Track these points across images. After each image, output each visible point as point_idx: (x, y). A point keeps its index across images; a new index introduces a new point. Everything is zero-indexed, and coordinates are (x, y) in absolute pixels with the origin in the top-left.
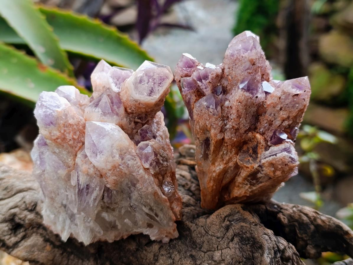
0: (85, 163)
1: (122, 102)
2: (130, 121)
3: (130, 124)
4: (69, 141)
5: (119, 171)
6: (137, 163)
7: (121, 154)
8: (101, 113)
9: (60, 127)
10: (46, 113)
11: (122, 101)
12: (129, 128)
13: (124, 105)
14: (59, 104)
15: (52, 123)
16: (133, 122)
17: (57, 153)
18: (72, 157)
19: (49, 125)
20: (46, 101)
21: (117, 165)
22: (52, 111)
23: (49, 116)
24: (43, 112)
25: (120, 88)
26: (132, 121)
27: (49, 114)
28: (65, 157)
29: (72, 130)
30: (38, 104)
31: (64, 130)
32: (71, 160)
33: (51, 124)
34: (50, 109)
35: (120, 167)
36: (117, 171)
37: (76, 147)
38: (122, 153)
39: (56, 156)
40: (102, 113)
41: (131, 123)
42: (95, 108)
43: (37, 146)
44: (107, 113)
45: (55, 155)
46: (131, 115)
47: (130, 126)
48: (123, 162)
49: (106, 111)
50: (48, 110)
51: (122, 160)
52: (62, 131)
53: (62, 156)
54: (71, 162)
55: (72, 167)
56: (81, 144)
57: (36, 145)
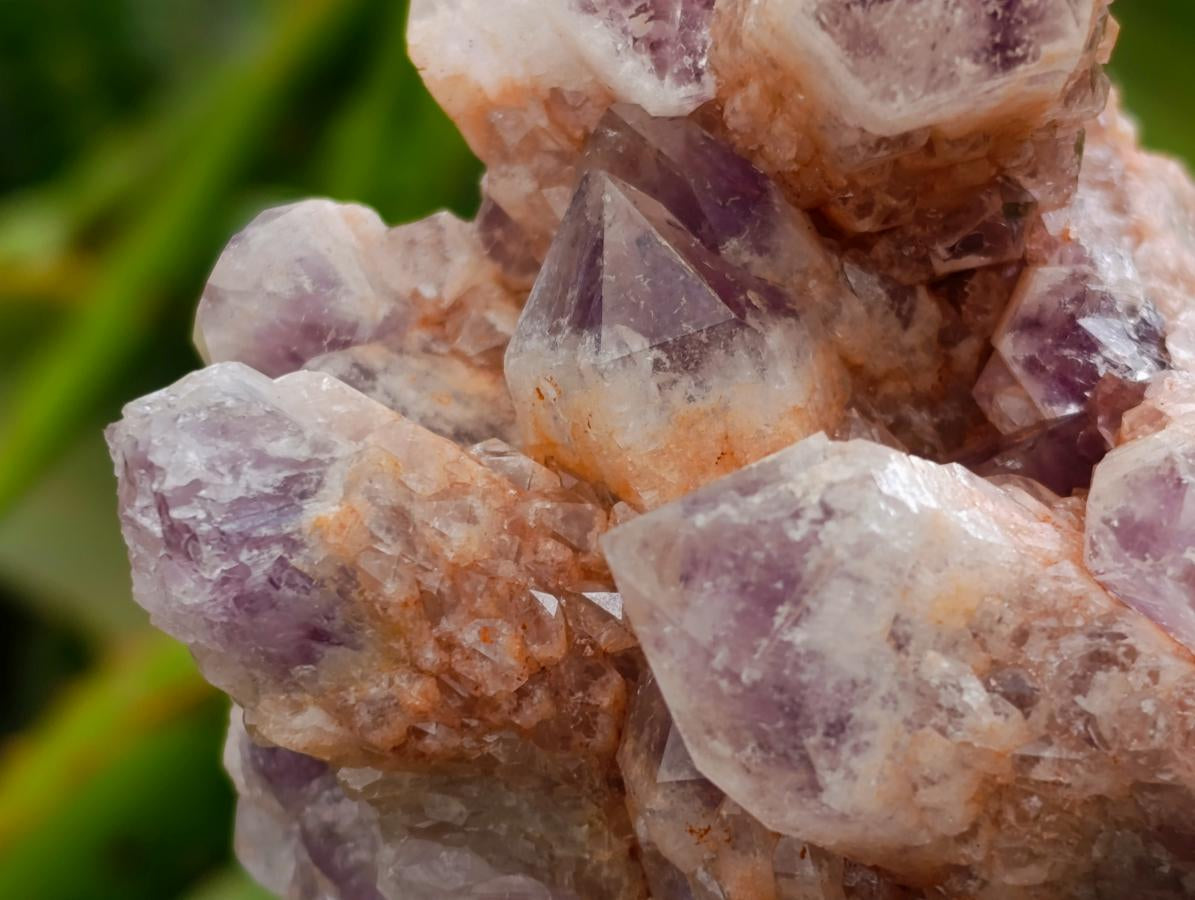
0: (733, 841)
1: (765, 177)
2: (900, 294)
3: (906, 322)
4: (517, 710)
5: (1041, 809)
6: (1154, 675)
7: (996, 665)
8: (657, 365)
9: (397, 632)
10: (241, 581)
11: (761, 166)
12: (912, 350)
13: (795, 197)
14: (303, 453)
15: (318, 635)
16: (922, 293)
17: (461, 822)
18: (592, 810)
19: (308, 658)
20: (197, 485)
21: (1005, 774)
22: (277, 551)
23: (274, 593)
24: (209, 587)
25: (699, 74)
26: (911, 289)
27: (263, 579)
28: (536, 827)
29: (503, 610)
30: (139, 529)
31: (438, 640)
32: (595, 835)
33: (318, 647)
34: (260, 543)
35: (1041, 773)
36: (1022, 817)
37: (588, 728)
38: (1001, 649)
39: (459, 845)
40: (663, 357)
41: (912, 309)
42: (589, 339)
43: (258, 791)
44: (703, 337)
45: (446, 844)
46: (881, 249)
47: (911, 338)
48: (1043, 721)
49: (688, 328)
50: (244, 556)
51: (1027, 716)
52: (430, 656)
53: (503, 828)
54: (604, 855)
55: (626, 882)
56: (615, 679)
57: (248, 784)
